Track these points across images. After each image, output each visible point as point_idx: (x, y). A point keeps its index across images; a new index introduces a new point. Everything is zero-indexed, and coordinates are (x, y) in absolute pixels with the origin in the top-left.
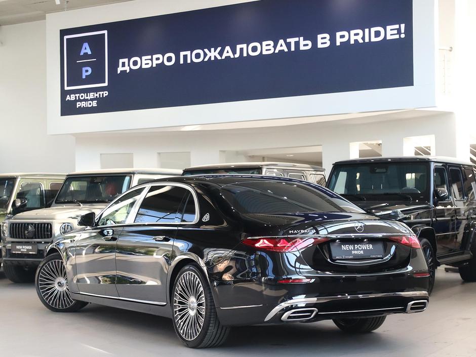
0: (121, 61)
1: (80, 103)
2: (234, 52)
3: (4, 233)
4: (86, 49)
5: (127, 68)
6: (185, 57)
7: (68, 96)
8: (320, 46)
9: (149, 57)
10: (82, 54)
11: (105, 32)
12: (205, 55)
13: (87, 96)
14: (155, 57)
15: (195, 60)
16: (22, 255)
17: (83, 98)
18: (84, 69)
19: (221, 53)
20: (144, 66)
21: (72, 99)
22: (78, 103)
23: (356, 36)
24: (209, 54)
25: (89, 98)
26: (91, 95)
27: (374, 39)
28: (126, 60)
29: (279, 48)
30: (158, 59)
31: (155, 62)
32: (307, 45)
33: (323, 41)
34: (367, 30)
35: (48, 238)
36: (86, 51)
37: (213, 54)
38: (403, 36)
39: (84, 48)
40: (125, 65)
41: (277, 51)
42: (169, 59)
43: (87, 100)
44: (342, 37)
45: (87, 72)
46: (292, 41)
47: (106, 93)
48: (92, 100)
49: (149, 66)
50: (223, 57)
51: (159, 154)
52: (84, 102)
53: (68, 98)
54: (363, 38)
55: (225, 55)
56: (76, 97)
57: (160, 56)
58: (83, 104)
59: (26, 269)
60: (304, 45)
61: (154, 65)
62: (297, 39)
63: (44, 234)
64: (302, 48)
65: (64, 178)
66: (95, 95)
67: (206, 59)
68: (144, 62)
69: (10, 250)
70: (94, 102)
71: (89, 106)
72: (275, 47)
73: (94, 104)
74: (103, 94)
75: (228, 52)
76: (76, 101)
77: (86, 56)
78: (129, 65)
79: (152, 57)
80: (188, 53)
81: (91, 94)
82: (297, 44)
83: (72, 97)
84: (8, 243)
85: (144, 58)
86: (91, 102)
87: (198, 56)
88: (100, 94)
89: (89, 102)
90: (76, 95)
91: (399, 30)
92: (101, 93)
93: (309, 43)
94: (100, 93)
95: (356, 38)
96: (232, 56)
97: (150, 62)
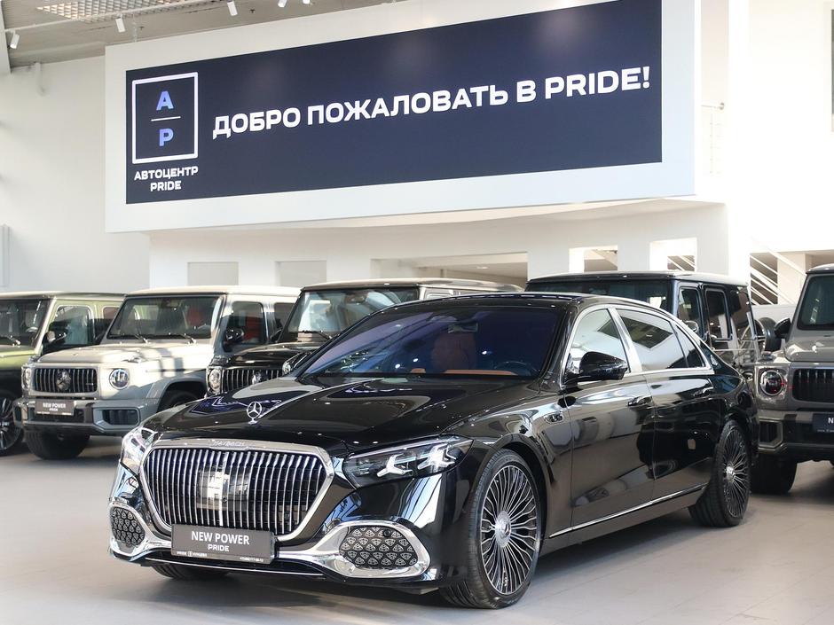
0: (218, 120)
1: (155, 184)
2: (390, 108)
3: (25, 384)
4: (165, 101)
5: (227, 131)
6: (316, 114)
7: (138, 173)
8: (520, 99)
9: (262, 114)
10: (159, 108)
11: (195, 75)
12: (346, 111)
13: (166, 173)
14: (270, 113)
15: (331, 120)
16: (51, 417)
17: (160, 177)
18: (162, 132)
19: (370, 109)
20: (253, 128)
21: (143, 178)
22: (152, 184)
23: (575, 84)
24: (352, 111)
25: (169, 176)
26: (173, 172)
27: (602, 90)
28: (225, 119)
29: (458, 102)
30: (274, 117)
31: (270, 122)
32: (501, 97)
33: (526, 91)
34: (592, 76)
35: (91, 391)
36: (164, 104)
37: (358, 110)
38: (646, 85)
39: (162, 99)
40: (225, 126)
41: (455, 107)
42: (292, 117)
43: (167, 180)
44: (555, 85)
45: (165, 136)
46: (478, 90)
47: (194, 170)
48: (173, 179)
49: (260, 128)
50: (374, 116)
51: (279, 263)
52: (162, 183)
53: (137, 176)
54: (587, 88)
55: (376, 111)
56: (149, 175)
57: (277, 112)
58: (160, 186)
59: (61, 439)
60: (497, 98)
61: (269, 127)
62: (485, 88)
63: (85, 386)
64: (493, 102)
65: (122, 299)
66: (179, 172)
67: (347, 119)
68: (253, 121)
69: (33, 409)
70: (176, 182)
71: (170, 189)
72: (452, 100)
73: (177, 185)
74: (190, 171)
75: (380, 108)
76: (149, 181)
77: (165, 111)
78: (230, 127)
79: (265, 114)
80: (320, 108)
81: (172, 170)
82: (486, 95)
83: (144, 175)
84: (32, 398)
85: (253, 115)
86: (172, 183)
87: (335, 113)
88: (185, 171)
89: (169, 183)
90: (150, 172)
91: (641, 76)
92: (188, 169)
93: (504, 94)
94: (186, 168)
95: (576, 87)
96: (387, 114)
97: (262, 121)
